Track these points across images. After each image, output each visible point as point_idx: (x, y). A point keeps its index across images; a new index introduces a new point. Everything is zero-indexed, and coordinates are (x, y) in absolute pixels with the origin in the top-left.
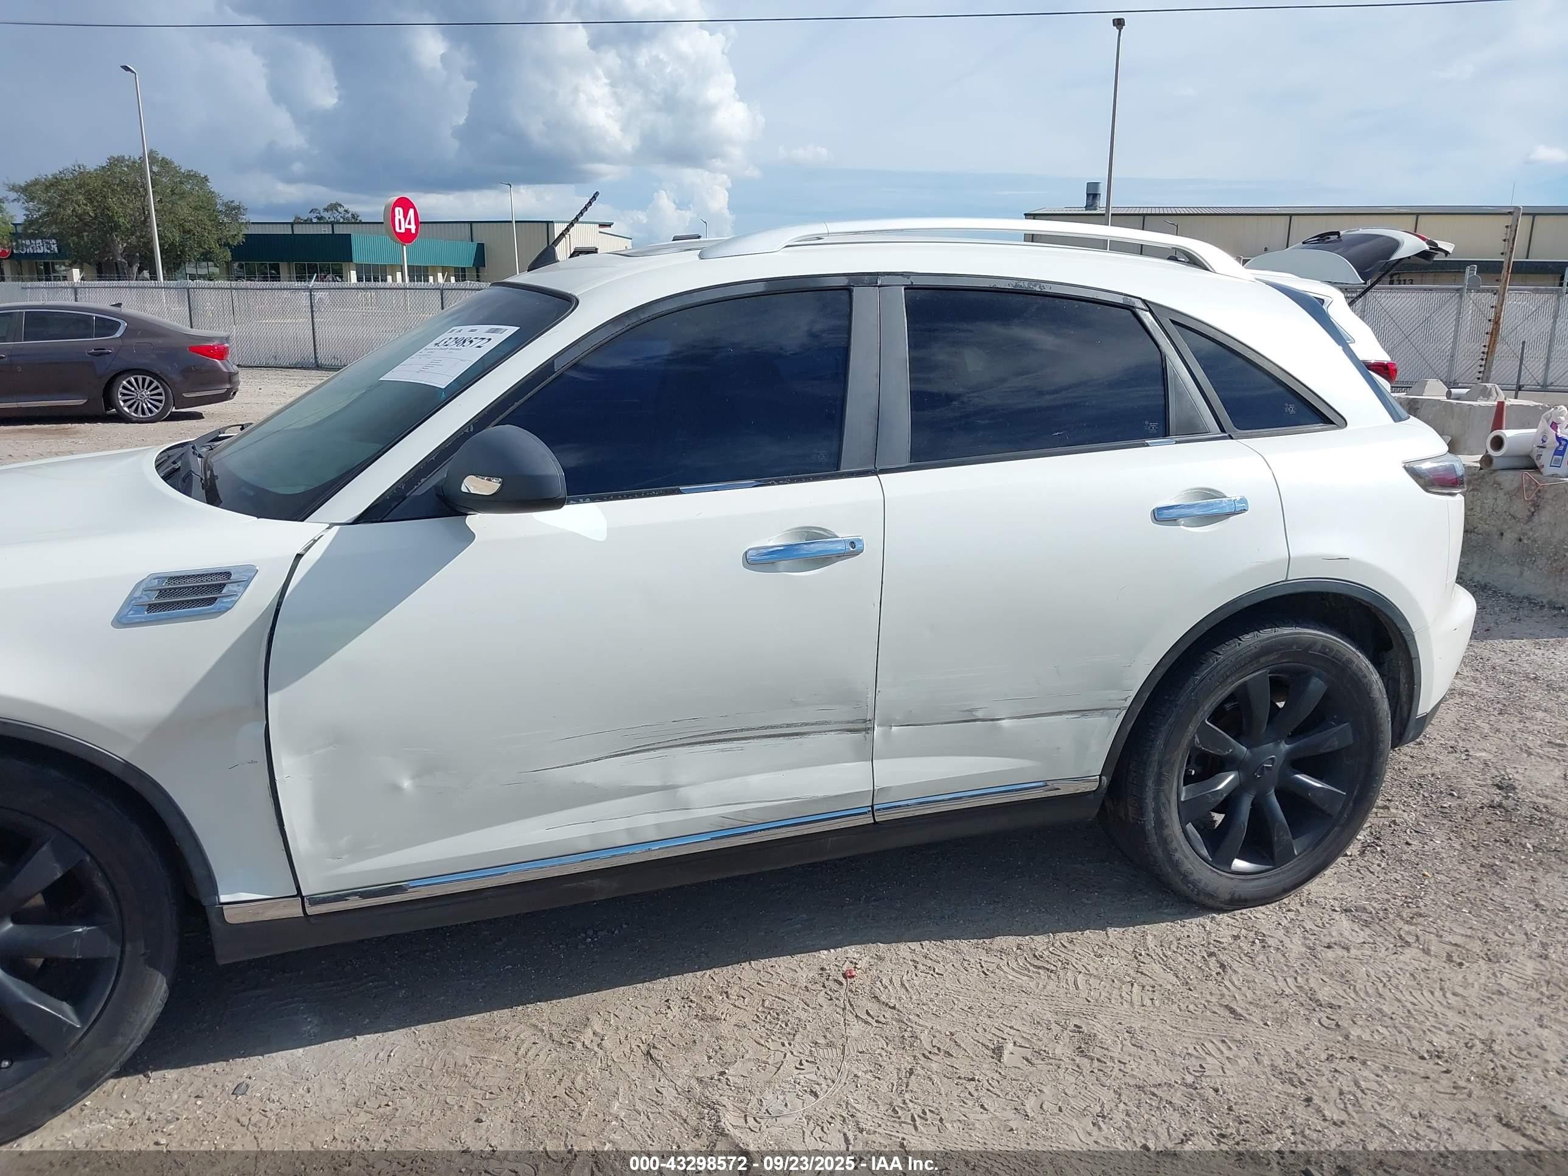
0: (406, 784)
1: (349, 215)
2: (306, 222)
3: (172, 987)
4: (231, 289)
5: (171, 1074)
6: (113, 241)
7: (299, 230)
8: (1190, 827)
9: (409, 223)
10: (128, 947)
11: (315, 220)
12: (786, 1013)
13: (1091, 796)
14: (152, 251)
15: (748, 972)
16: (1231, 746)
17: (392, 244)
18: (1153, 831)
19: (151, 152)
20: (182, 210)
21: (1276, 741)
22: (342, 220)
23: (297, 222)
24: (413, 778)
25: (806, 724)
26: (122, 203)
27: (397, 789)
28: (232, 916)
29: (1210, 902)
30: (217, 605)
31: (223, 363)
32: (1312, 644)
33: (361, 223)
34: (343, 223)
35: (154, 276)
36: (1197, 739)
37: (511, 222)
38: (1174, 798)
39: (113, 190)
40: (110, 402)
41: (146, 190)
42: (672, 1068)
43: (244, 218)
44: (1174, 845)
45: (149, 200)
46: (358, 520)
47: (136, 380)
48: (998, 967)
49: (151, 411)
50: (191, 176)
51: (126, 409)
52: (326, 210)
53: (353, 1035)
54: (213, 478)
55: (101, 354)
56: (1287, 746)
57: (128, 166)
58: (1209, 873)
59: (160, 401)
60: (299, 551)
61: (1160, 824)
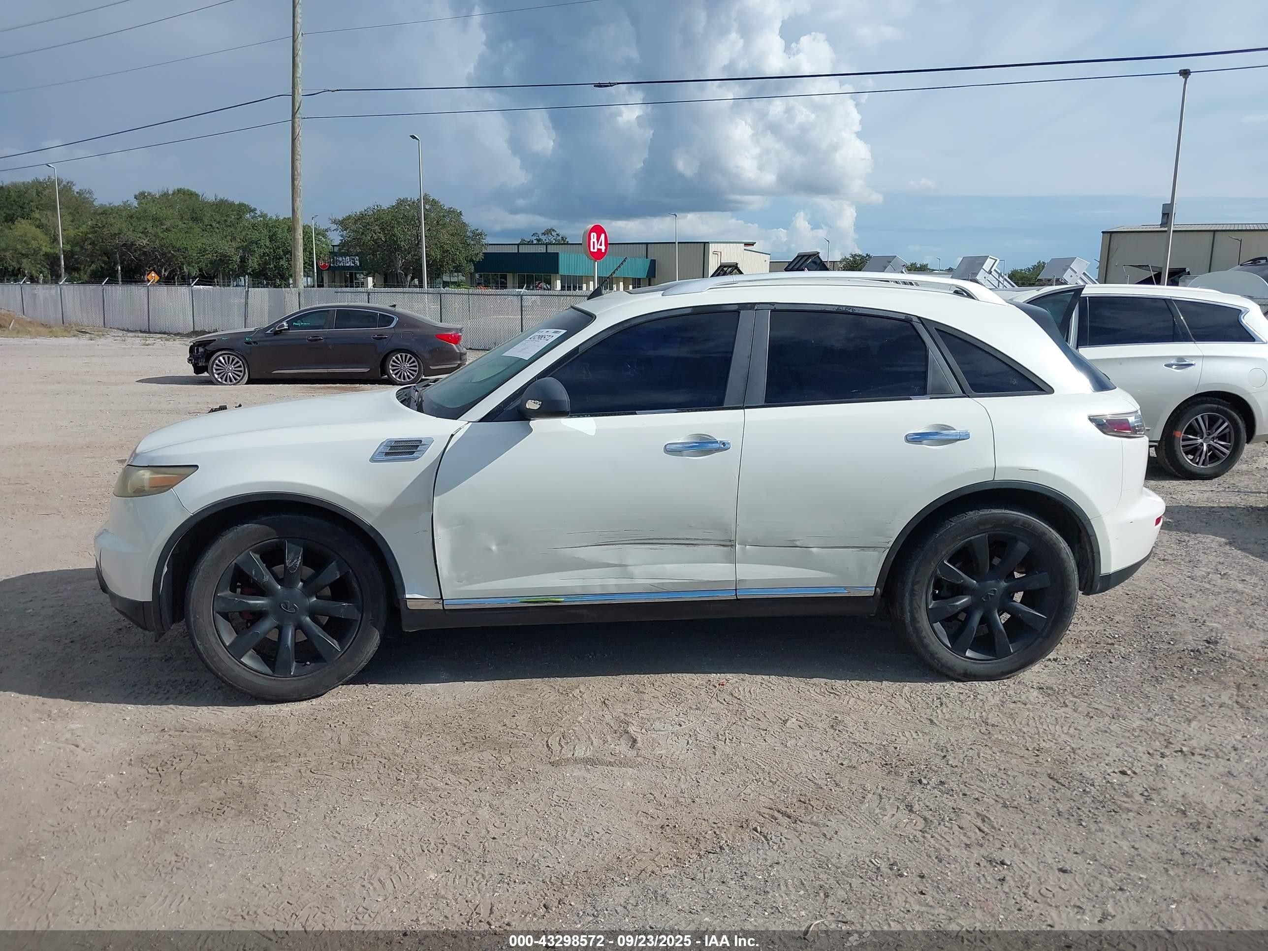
0: (494, 548)
1: (560, 238)
2: (530, 243)
3: (383, 639)
4: (469, 294)
5: (378, 686)
6: (396, 258)
7: (523, 249)
8: (938, 626)
9: (601, 245)
10: (364, 615)
11: (535, 242)
12: (681, 695)
13: (871, 599)
14: (421, 266)
15: (668, 678)
16: (963, 578)
17: (585, 259)
18: (910, 624)
19: (426, 195)
20: (443, 236)
21: (998, 579)
22: (554, 241)
23: (522, 243)
24: (497, 545)
25: (698, 539)
26: (404, 231)
27: (490, 550)
28: (411, 605)
29: (950, 673)
30: (415, 455)
31: (457, 347)
32: (1016, 521)
33: (568, 244)
34: (554, 244)
35: (421, 286)
36: (939, 572)
37: (675, 243)
38: (923, 606)
39: (398, 222)
40: (384, 371)
41: (420, 222)
42: (613, 708)
43: (484, 241)
44: (924, 634)
45: (422, 228)
46: (481, 421)
47: (401, 356)
48: (808, 690)
49: (409, 378)
50: (451, 211)
51: (394, 376)
52: (544, 234)
53: (464, 681)
54: (422, 401)
55: (381, 338)
56: (1005, 584)
57: (409, 205)
58: (949, 655)
59: (415, 371)
60: (452, 432)
61: (914, 620)
